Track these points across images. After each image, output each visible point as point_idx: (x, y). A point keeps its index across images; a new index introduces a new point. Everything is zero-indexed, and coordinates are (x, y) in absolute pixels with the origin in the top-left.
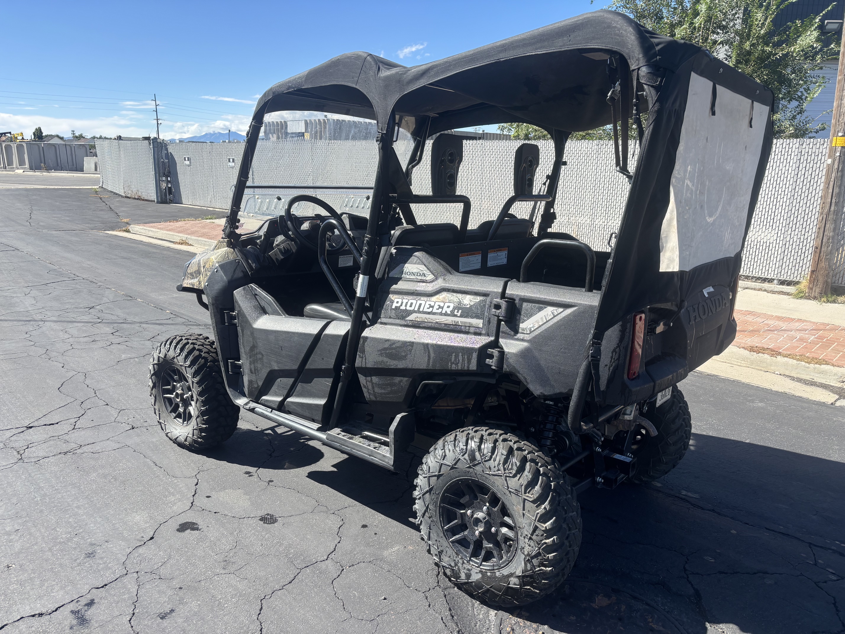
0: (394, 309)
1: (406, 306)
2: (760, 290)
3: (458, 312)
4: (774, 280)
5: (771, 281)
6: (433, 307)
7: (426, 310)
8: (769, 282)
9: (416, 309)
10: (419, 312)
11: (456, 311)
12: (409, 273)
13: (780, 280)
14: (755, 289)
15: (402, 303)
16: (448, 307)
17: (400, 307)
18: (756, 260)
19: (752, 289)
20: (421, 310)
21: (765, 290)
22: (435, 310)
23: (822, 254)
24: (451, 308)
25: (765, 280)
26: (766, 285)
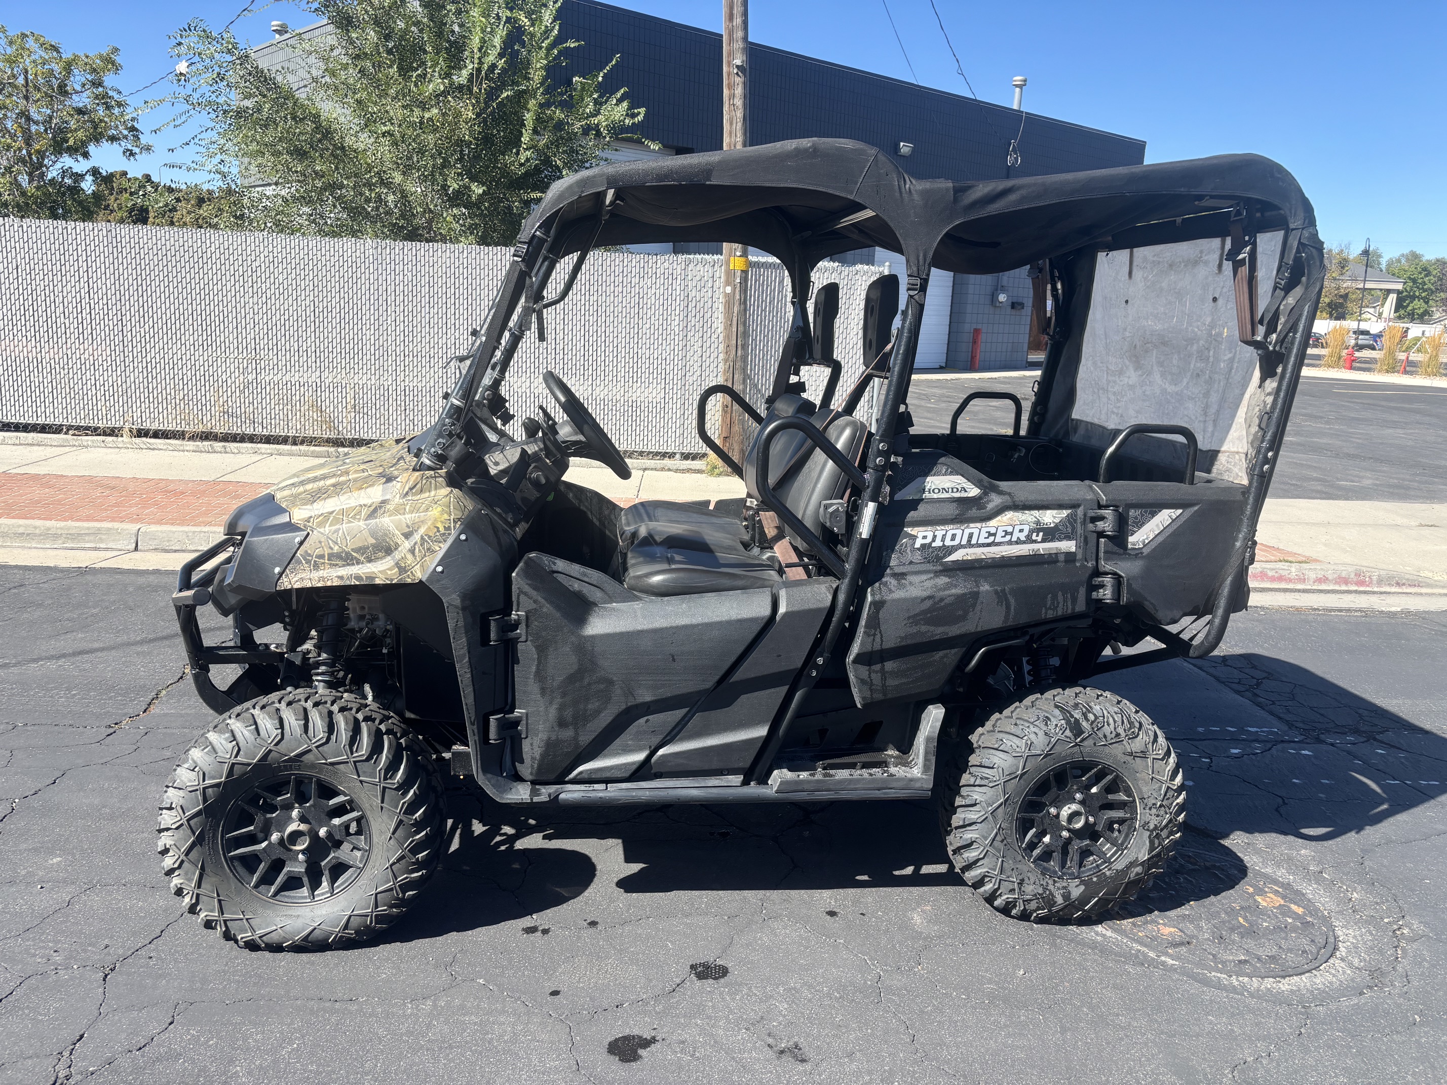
0: (919, 549)
1: (943, 540)
2: (662, 469)
3: (1037, 536)
4: (675, 454)
5: (672, 455)
6: (994, 535)
7: (981, 541)
8: (669, 457)
9: (964, 542)
10: (969, 545)
11: (1035, 534)
12: (936, 491)
13: (682, 454)
14: (656, 469)
15: (935, 537)
16: (1021, 531)
17: (930, 544)
18: (650, 428)
19: (652, 469)
20: (974, 541)
21: (669, 470)
22: (998, 539)
23: (734, 414)
24: (1026, 532)
25: (664, 455)
26: (667, 462)
